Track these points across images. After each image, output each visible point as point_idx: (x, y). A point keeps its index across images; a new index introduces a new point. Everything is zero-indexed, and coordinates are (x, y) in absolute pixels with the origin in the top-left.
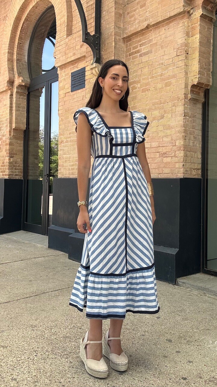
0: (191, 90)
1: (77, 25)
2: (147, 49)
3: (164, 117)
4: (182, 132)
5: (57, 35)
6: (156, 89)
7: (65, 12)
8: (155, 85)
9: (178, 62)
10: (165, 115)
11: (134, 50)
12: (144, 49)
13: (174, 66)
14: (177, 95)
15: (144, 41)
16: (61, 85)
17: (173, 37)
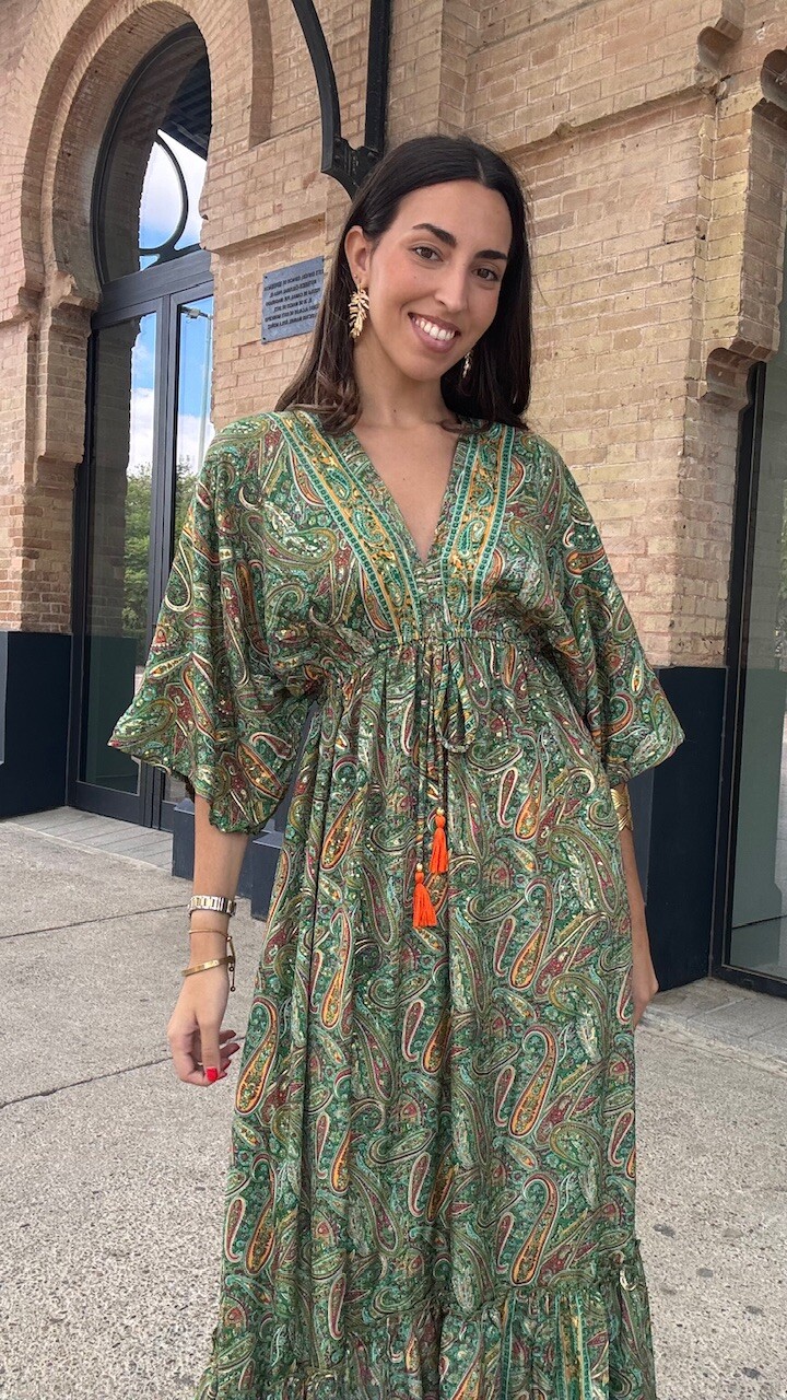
0: (710, 367)
1: (291, 107)
2: (555, 211)
3: (606, 454)
4: (671, 512)
5: (215, 138)
6: (583, 357)
7: (245, 56)
8: (579, 339)
9: (670, 266)
10: (613, 448)
12: (542, 210)
13: (653, 277)
14: (659, 382)
15: (540, 183)
16: (225, 315)
17: (653, 174)
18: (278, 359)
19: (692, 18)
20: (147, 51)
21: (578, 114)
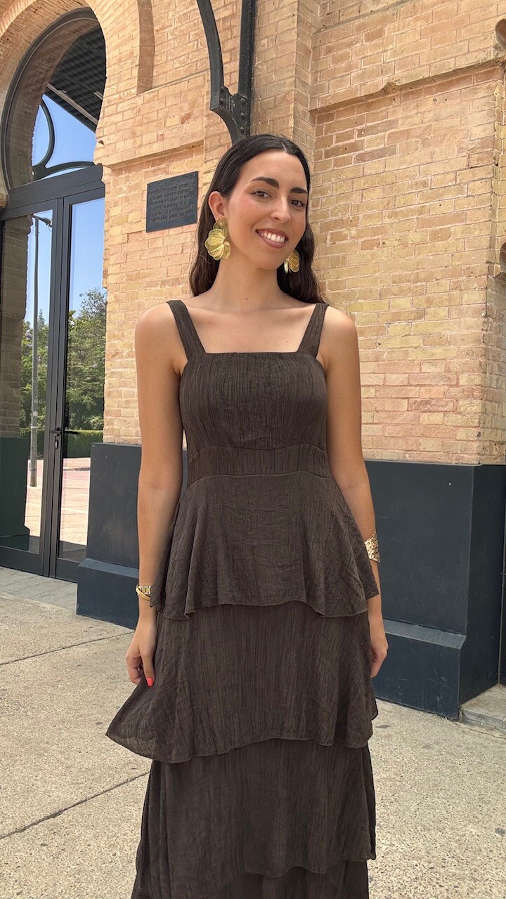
0: (502, 255)
1: (169, 66)
2: (381, 144)
3: (425, 314)
4: (477, 355)
5: (110, 87)
6: (405, 245)
7: (133, 29)
8: (402, 234)
9: (473, 183)
10: (429, 310)
11: (340, 144)
12: (370, 143)
13: (461, 191)
14: (466, 264)
15: (370, 124)
16: (116, 211)
17: (459, 119)
18: (159, 243)
19: (490, 13)
20: (45, 27)
21: (401, 76)
